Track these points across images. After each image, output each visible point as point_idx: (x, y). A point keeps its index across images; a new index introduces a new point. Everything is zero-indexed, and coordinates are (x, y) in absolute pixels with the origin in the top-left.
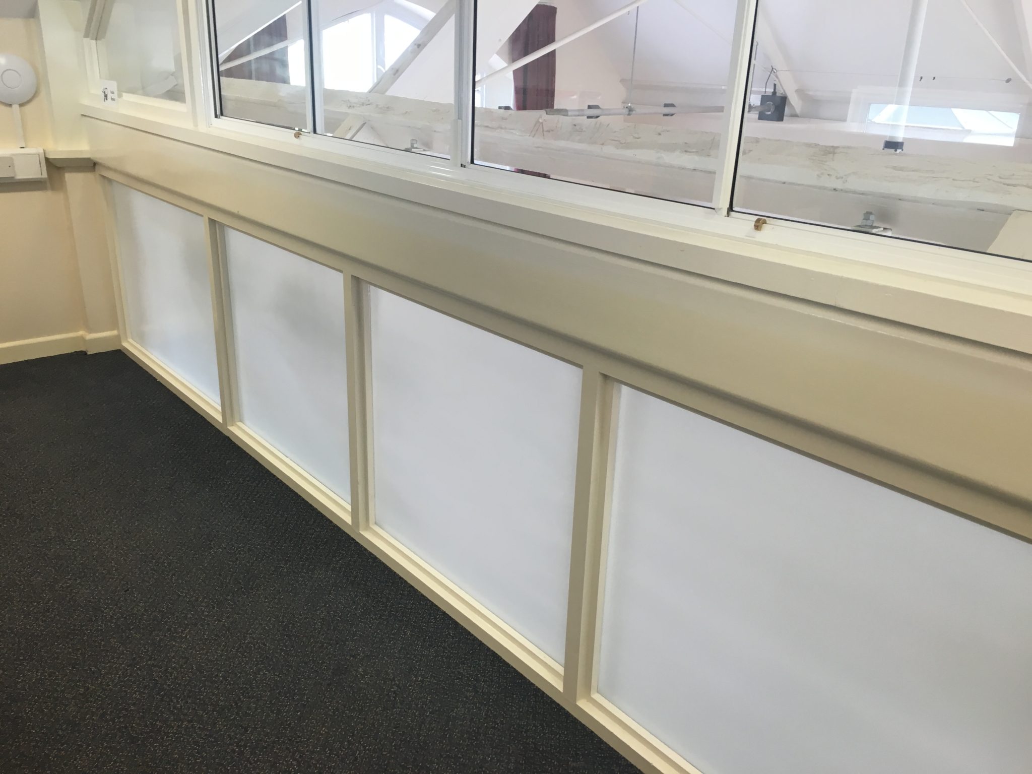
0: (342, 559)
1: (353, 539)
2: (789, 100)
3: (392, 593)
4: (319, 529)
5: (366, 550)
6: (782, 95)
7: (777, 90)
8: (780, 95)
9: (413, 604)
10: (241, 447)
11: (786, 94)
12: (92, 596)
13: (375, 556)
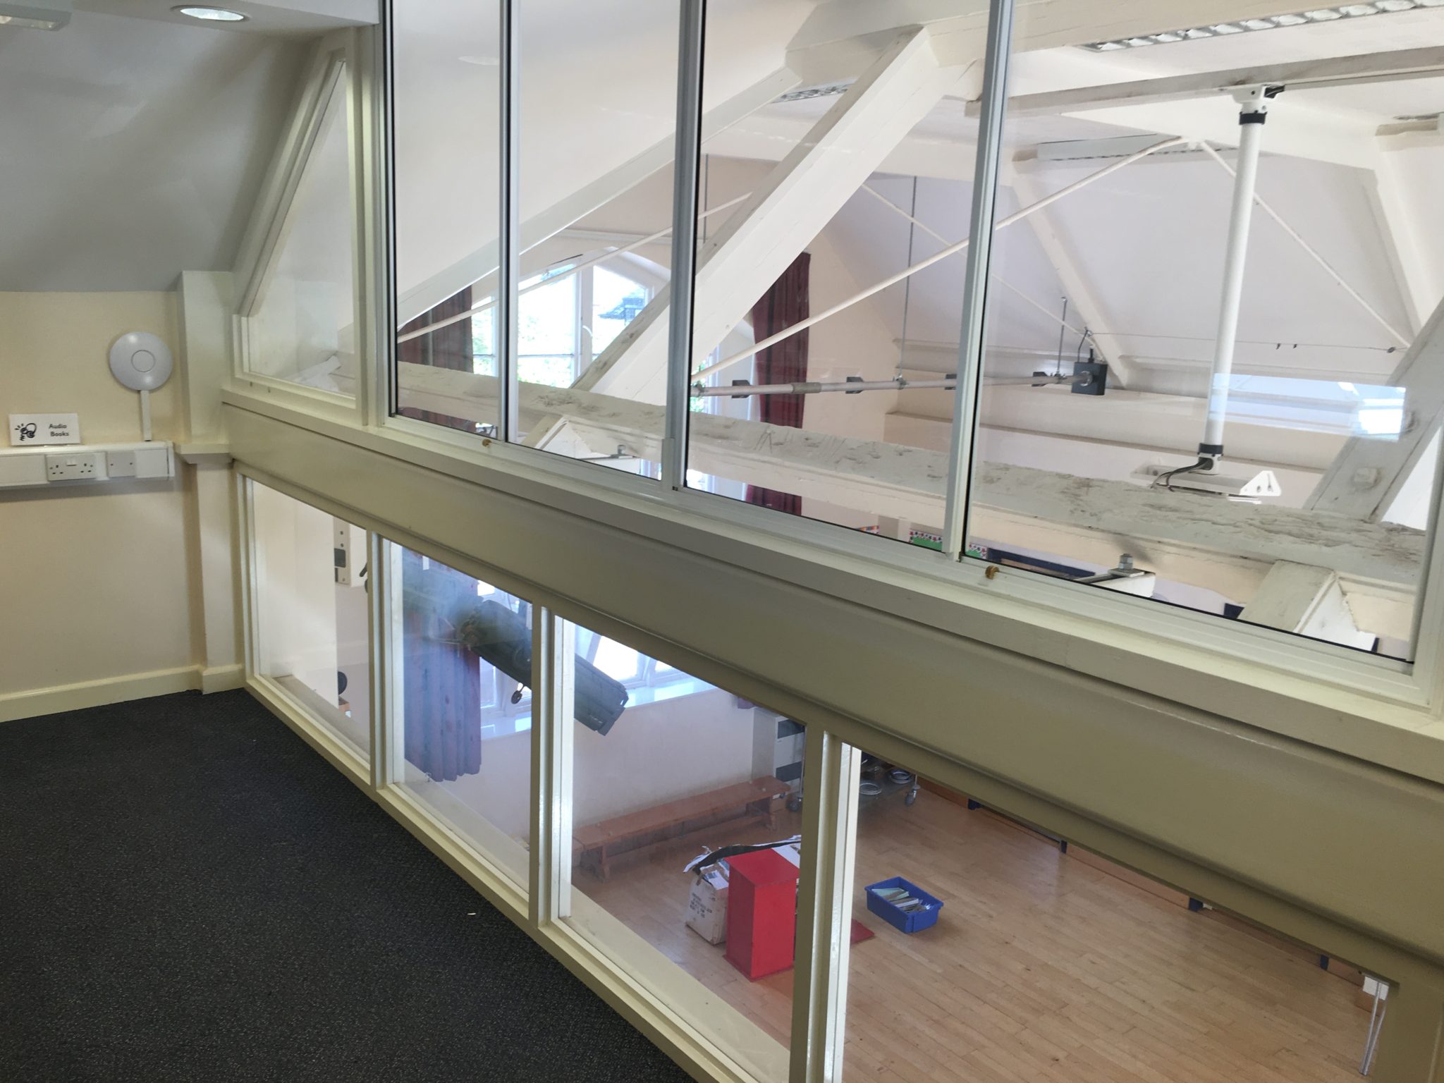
0: (515, 963)
1: (530, 938)
2: (1111, 369)
3: (576, 1008)
4: (487, 925)
5: (545, 952)
6: (1101, 363)
7: (1094, 356)
8: (1099, 362)
9: (602, 1023)
10: (393, 816)
11: (1105, 361)
12: (206, 1004)
13: (557, 961)
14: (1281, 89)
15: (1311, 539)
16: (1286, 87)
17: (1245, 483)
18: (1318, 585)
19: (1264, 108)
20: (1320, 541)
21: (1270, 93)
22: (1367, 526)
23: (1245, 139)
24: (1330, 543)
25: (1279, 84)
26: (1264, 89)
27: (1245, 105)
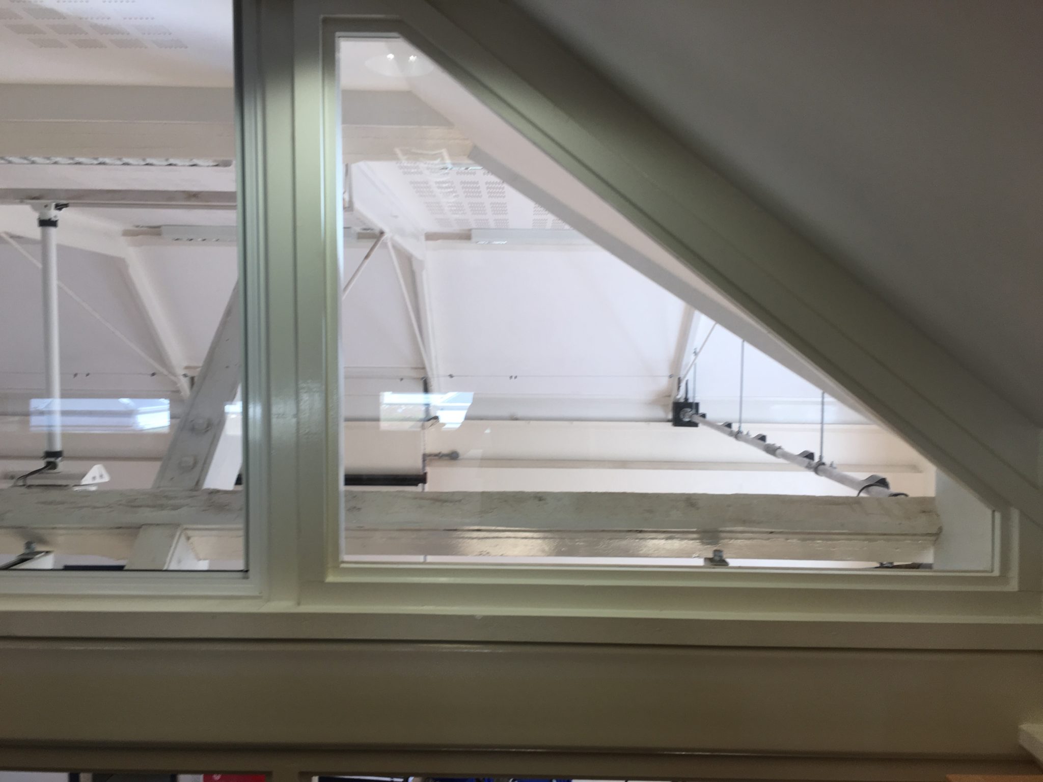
14: (66, 205)
15: (162, 507)
16: (70, 205)
17: (83, 476)
18: (173, 536)
19: (55, 217)
20: (168, 508)
21: (59, 207)
22: (195, 493)
23: (45, 237)
24: (175, 508)
25: (65, 202)
26: (54, 204)
27: (41, 213)
